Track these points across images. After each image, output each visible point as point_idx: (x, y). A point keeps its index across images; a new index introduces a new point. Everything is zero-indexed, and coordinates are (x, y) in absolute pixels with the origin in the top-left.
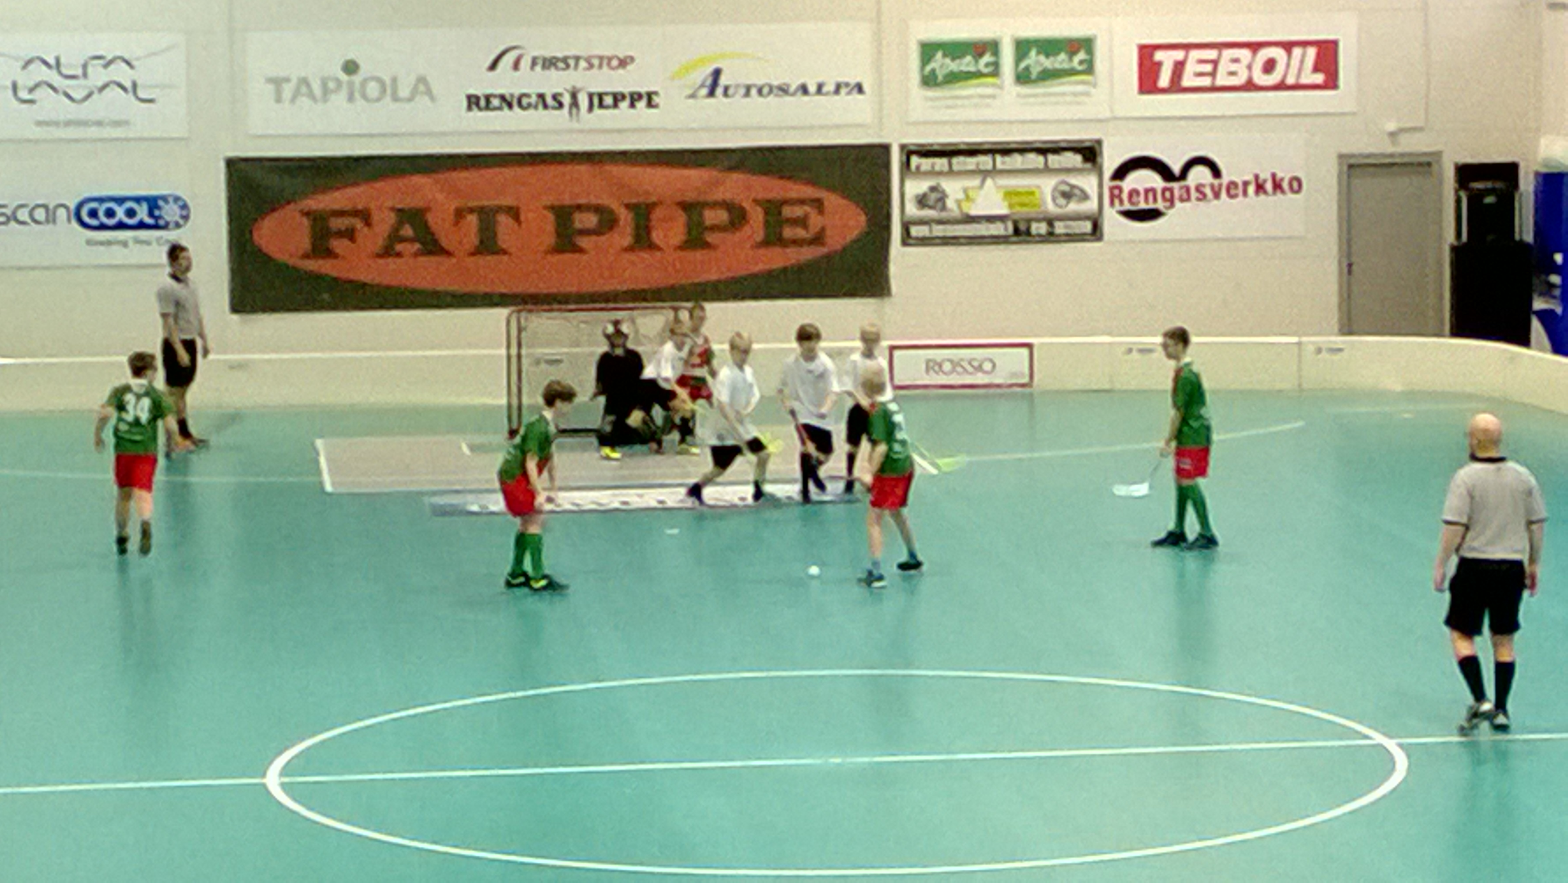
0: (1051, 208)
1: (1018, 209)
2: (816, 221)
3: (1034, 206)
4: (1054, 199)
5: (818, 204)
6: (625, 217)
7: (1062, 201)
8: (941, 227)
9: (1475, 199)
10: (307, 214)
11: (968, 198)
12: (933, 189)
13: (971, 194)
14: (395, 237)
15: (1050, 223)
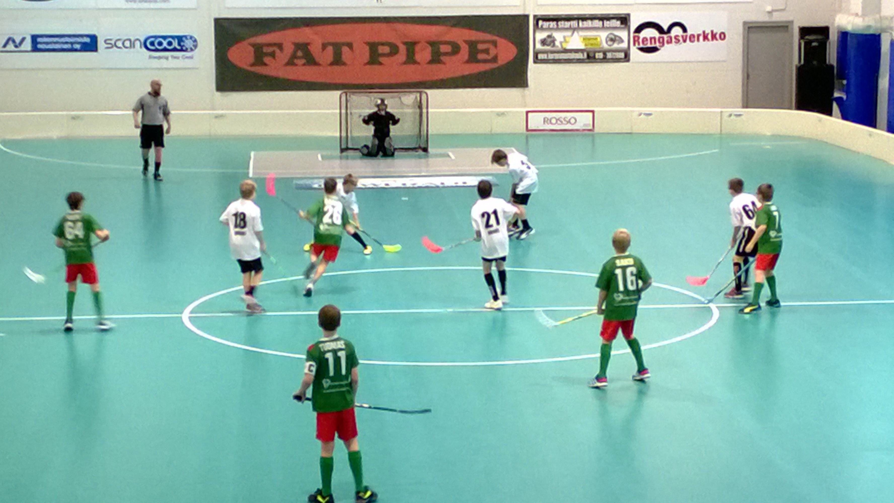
0: (605, 46)
1: (589, 47)
2: (493, 52)
3: (597, 45)
4: (607, 42)
5: (495, 44)
6: (402, 48)
7: (610, 43)
8: (552, 55)
9: (808, 44)
10: (253, 45)
11: (565, 41)
12: (549, 36)
13: (567, 39)
14: (294, 56)
15: (605, 54)
